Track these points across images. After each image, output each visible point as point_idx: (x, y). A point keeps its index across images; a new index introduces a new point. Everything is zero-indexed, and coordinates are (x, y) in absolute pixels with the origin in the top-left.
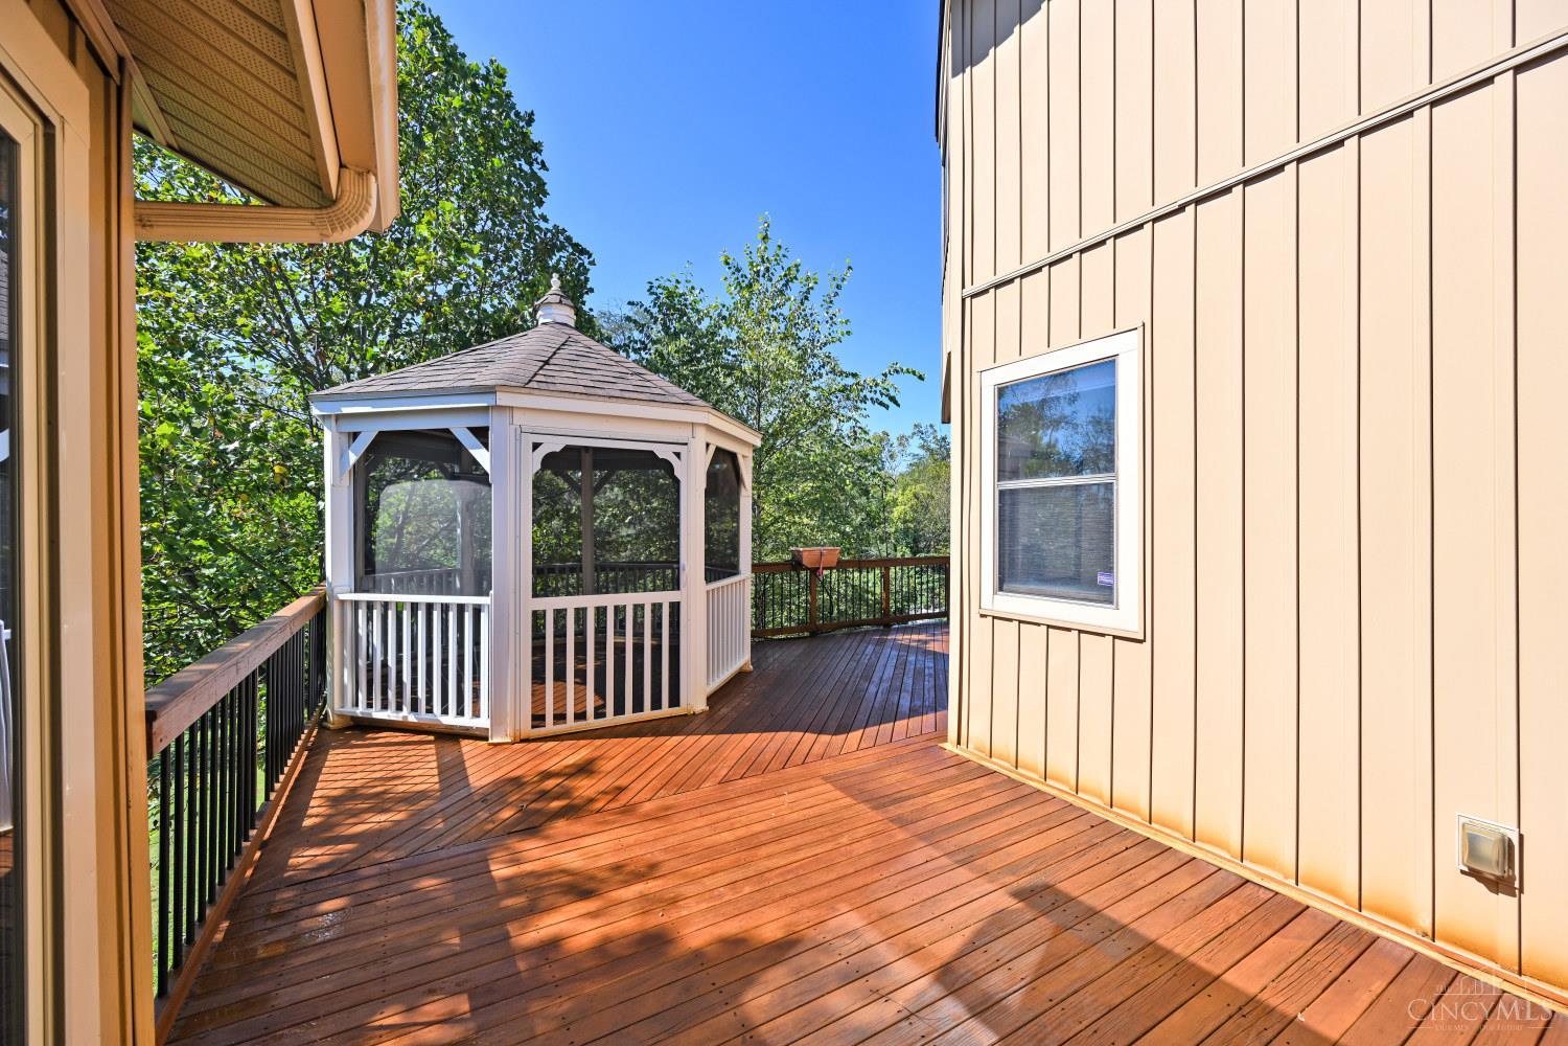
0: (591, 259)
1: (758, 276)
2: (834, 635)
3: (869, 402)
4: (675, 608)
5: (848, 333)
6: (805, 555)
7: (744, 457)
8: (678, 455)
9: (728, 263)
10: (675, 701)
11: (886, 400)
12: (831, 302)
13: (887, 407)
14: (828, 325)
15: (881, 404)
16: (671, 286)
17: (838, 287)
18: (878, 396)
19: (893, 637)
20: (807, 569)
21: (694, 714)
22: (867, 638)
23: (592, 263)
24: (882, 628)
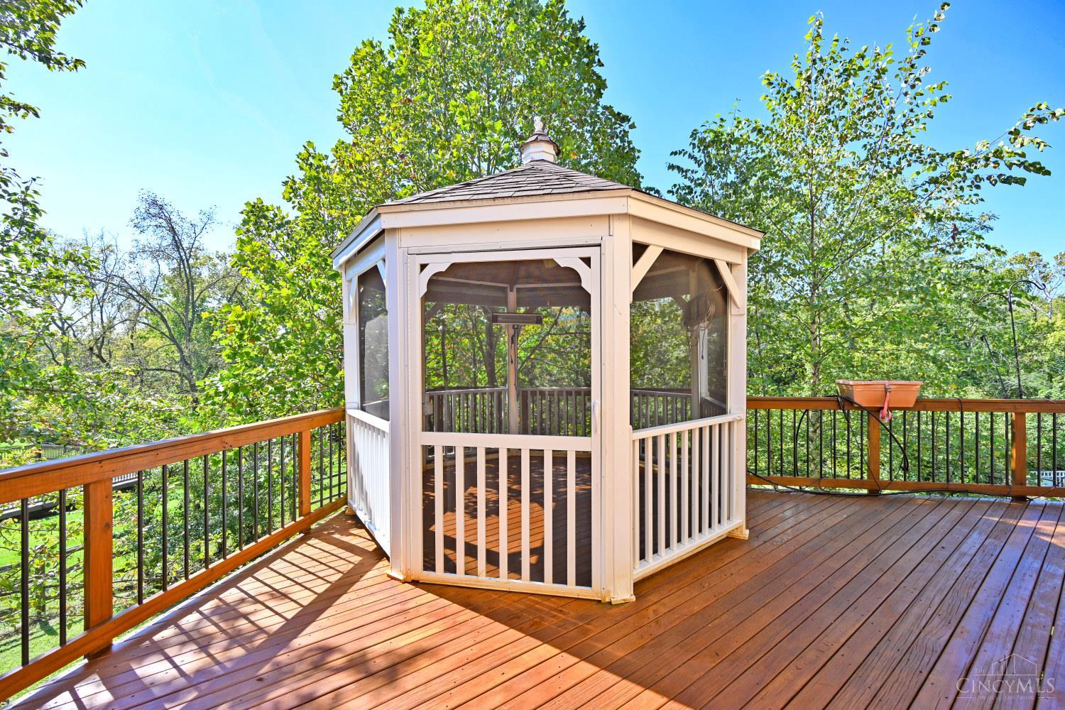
0: (630, 123)
1: (810, 82)
2: (910, 499)
3: (985, 184)
4: (584, 461)
5: (943, 99)
6: (857, 391)
7: (730, 265)
8: (587, 261)
9: (770, 84)
10: (584, 578)
11: (1018, 172)
12: (912, 66)
13: (1021, 181)
14: (908, 99)
15: (1008, 180)
16: (715, 128)
17: (924, 43)
18: (1003, 169)
19: (1031, 524)
20: (861, 408)
21: (610, 603)
22: (974, 515)
23: (633, 126)
24: (1008, 500)
